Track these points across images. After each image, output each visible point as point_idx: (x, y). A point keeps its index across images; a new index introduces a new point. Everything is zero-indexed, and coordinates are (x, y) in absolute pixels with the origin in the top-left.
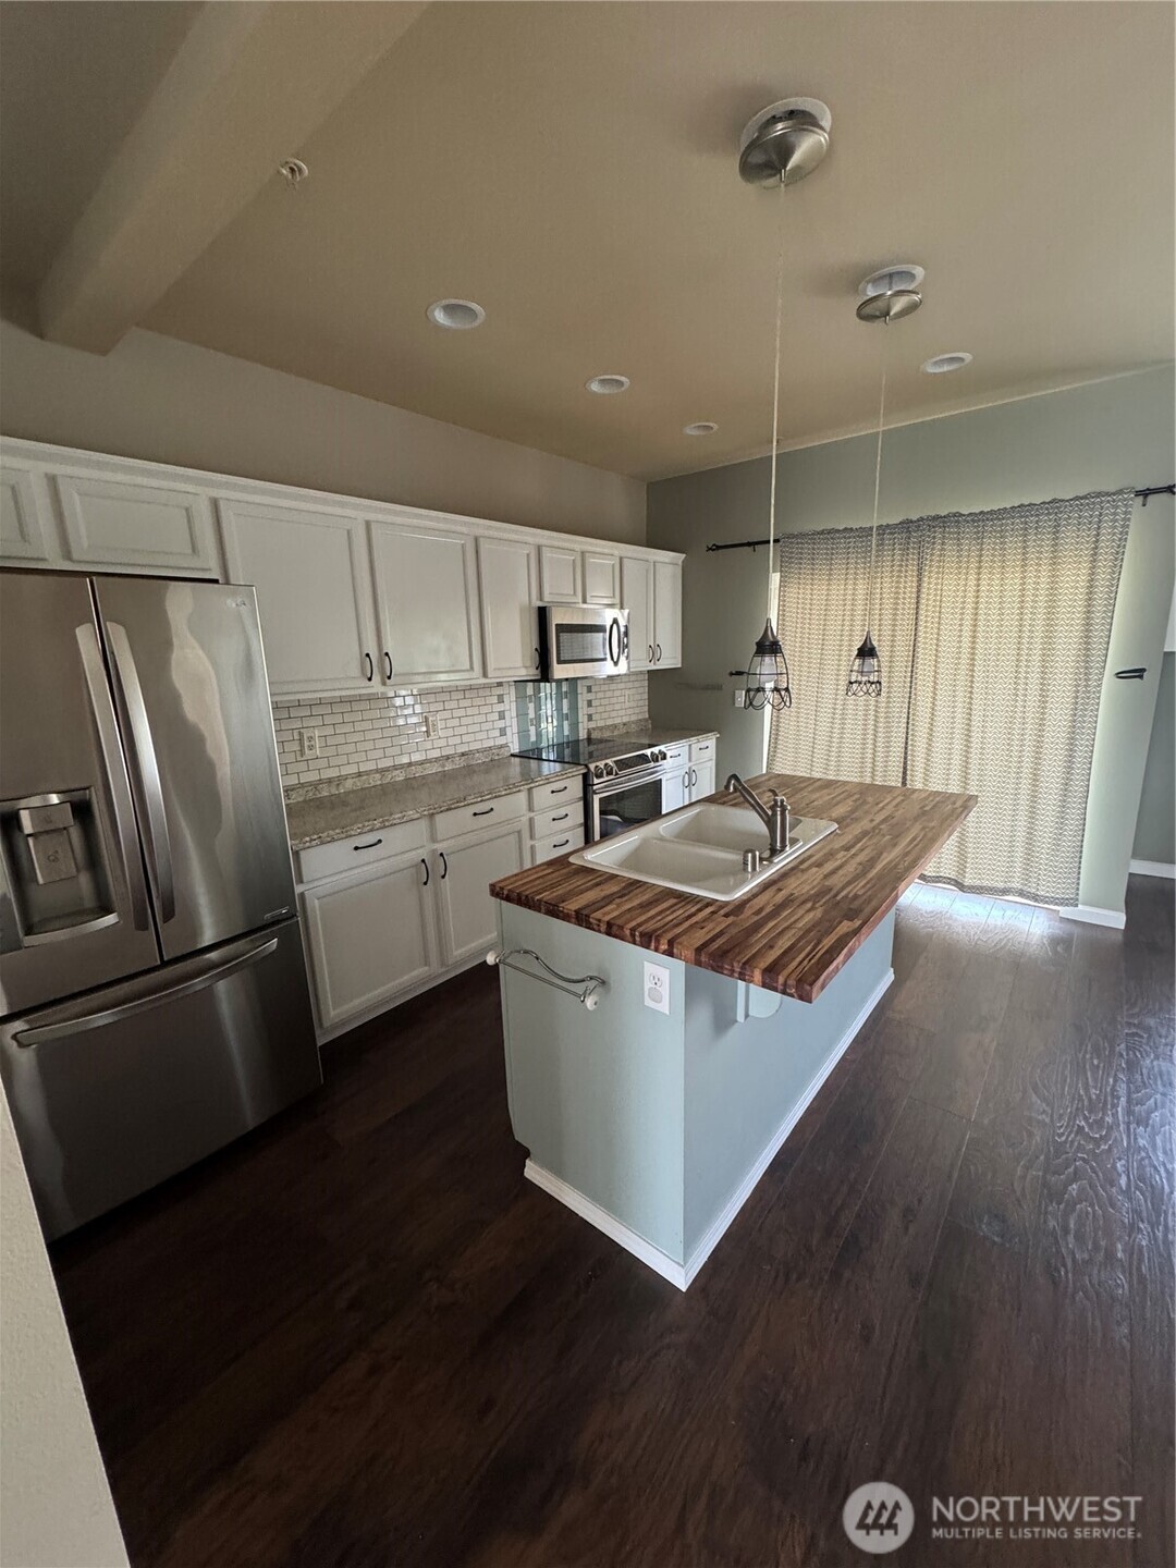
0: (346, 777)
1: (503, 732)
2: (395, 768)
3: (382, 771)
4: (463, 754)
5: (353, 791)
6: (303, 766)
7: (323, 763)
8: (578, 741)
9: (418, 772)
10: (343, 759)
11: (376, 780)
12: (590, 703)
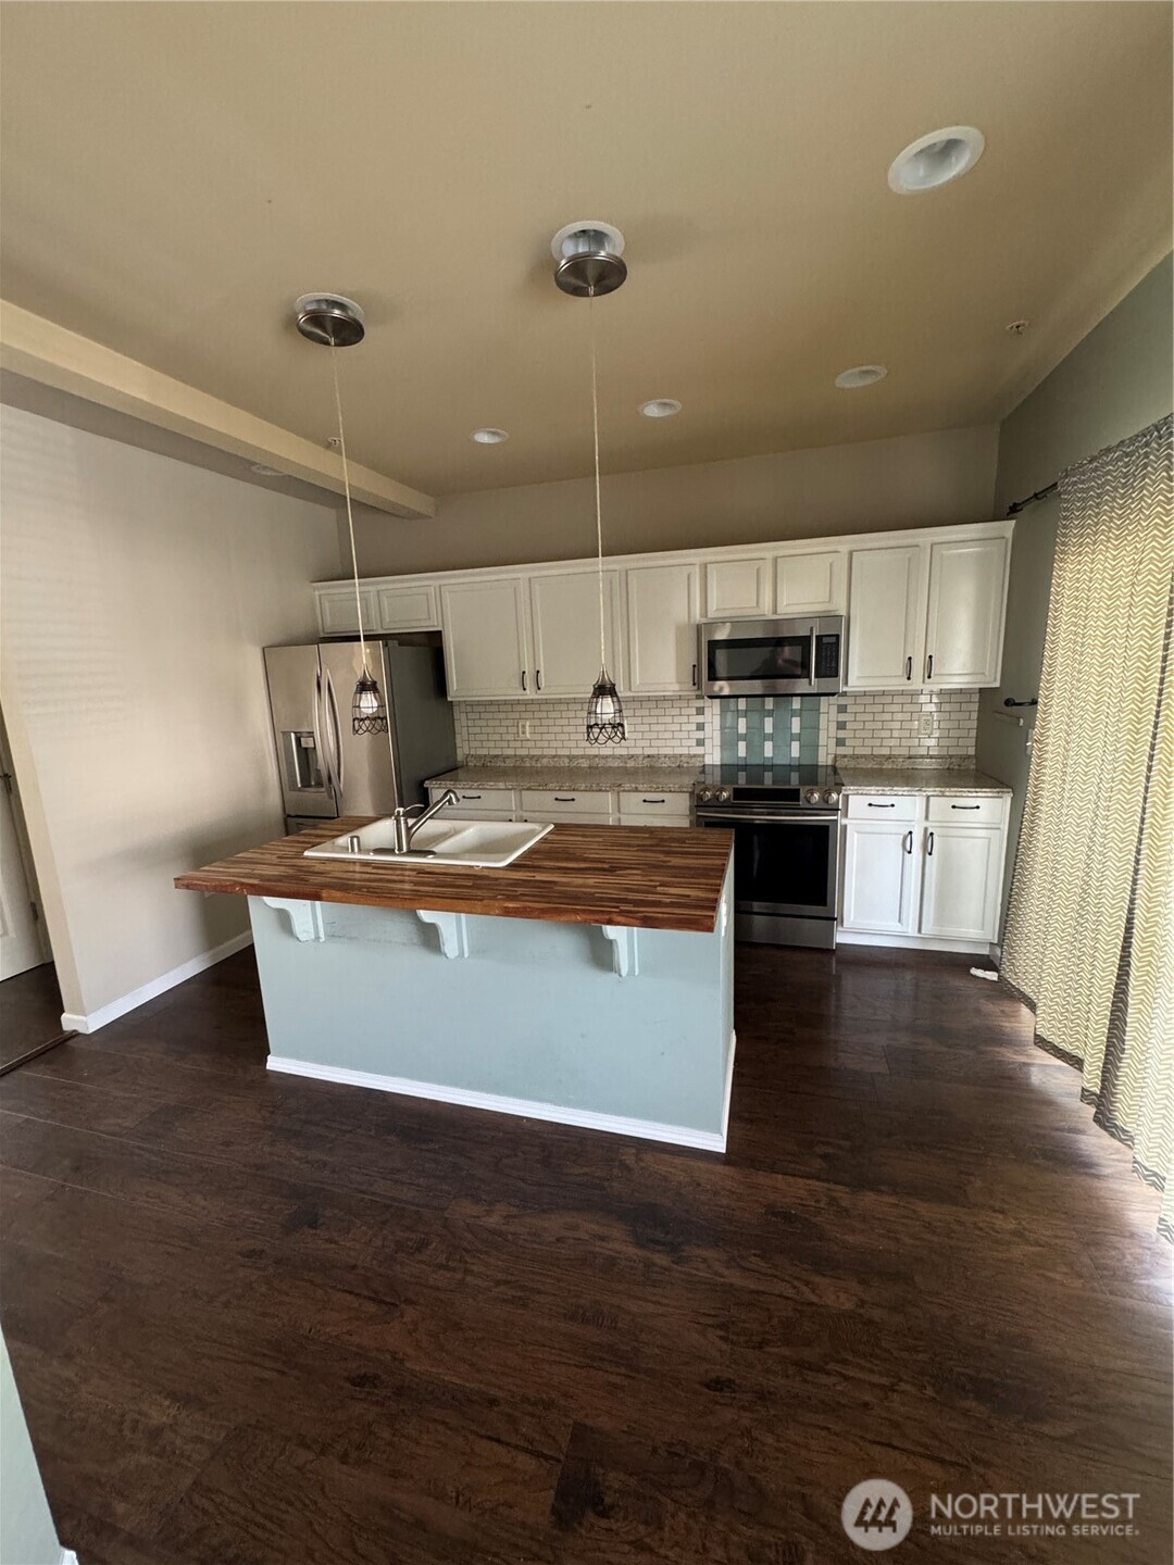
0: (544, 756)
1: (700, 743)
2: (582, 757)
3: (571, 757)
4: (649, 756)
5: (547, 767)
6: (519, 744)
7: (532, 744)
8: (816, 767)
9: (602, 763)
10: (546, 744)
11: (566, 762)
12: (841, 726)
